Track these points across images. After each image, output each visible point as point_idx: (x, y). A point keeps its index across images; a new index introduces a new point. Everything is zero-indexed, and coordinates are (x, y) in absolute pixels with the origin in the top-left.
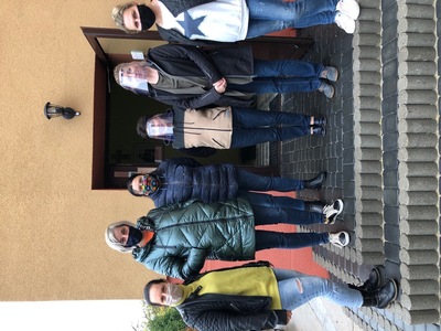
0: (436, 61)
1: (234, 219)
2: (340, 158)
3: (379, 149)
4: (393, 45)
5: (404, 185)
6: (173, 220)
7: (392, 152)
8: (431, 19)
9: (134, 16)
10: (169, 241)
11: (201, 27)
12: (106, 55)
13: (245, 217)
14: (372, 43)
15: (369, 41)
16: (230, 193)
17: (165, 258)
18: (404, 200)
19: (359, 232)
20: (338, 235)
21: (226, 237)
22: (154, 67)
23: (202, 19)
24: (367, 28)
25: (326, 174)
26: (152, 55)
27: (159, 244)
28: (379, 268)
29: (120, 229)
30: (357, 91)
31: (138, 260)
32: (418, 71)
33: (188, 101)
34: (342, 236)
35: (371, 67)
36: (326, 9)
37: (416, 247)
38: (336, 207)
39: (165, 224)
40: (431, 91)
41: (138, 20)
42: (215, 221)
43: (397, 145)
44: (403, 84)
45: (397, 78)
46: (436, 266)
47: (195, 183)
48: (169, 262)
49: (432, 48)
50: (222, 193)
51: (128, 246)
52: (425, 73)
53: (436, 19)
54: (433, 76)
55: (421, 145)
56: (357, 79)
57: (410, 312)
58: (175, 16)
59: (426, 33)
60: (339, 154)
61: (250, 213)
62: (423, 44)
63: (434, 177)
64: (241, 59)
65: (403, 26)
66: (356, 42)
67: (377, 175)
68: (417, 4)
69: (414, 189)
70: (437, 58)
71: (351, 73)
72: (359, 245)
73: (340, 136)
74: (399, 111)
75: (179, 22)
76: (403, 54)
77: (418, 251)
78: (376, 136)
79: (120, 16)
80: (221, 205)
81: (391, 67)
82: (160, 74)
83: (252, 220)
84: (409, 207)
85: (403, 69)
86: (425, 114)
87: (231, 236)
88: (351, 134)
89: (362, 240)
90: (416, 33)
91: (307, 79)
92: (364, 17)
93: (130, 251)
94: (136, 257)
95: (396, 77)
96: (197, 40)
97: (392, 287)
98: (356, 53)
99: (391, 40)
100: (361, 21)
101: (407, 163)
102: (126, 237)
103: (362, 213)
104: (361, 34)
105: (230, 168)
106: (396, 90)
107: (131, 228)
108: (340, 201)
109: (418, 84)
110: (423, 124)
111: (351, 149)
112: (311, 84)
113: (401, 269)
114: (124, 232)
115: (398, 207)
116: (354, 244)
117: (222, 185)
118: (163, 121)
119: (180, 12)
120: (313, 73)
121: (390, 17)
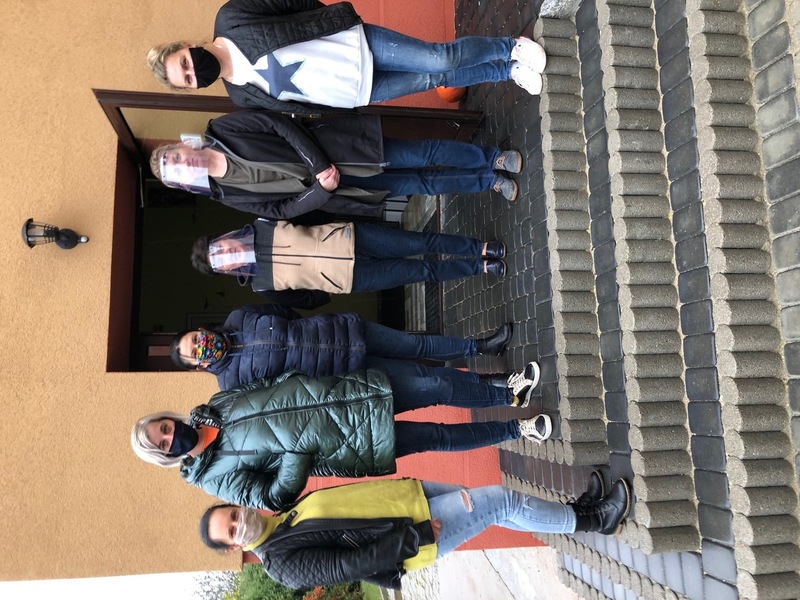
0: (662, 130)
1: (359, 401)
2: (532, 294)
3: (590, 272)
4: (599, 108)
5: (628, 322)
6: (254, 407)
7: (608, 274)
8: (651, 69)
9: (185, 66)
10: (245, 443)
11: (297, 79)
12: (137, 142)
13: (378, 398)
14: (569, 107)
15: (565, 104)
16: (353, 360)
17: (238, 472)
18: (630, 346)
19: (565, 409)
20: (534, 420)
21: (345, 431)
22: (218, 148)
23: (297, 65)
24: (558, 85)
25: (511, 325)
26: (215, 128)
27: (227, 448)
28: (600, 469)
29: (159, 425)
30: (549, 183)
31: (190, 478)
32: (637, 145)
33: (278, 206)
34: (540, 424)
35: (569, 144)
36: (496, 57)
37: (651, 421)
38: (529, 375)
39: (239, 414)
40: (658, 174)
41: (191, 72)
42: (326, 404)
43: (614, 261)
44: (615, 165)
45: (608, 156)
46: (686, 452)
47: (291, 342)
48: (245, 479)
49: (654, 111)
50: (337, 361)
51: (173, 455)
52: (648, 148)
53: (658, 68)
54: (659, 153)
55: (649, 258)
56: (548, 163)
57: (650, 530)
58: (253, 61)
59: (645, 89)
60: (528, 288)
61: (386, 390)
62: (641, 104)
63: (672, 308)
64: (363, 136)
65: (609, 79)
66: (545, 107)
67: (588, 314)
68: (628, 46)
69: (643, 328)
70: (664, 125)
71: (541, 156)
72: (566, 432)
73: (529, 258)
74: (614, 206)
75: (260, 72)
76: (613, 120)
77: (656, 428)
78: (584, 252)
79: (161, 65)
80: (338, 381)
81: (598, 142)
82: (229, 160)
83: (389, 402)
84: (638, 356)
85: (615, 142)
86: (651, 209)
87: (353, 431)
88: (546, 252)
89: (572, 422)
90: (630, 88)
91: (474, 171)
92: (554, 69)
93: (177, 464)
94: (186, 473)
95: (606, 155)
96: (291, 102)
97: (622, 491)
98: (546, 124)
99: (596, 101)
100: (549, 75)
101: (630, 285)
102: (170, 438)
103: (569, 377)
104: (551, 94)
105: (352, 320)
106: (607, 175)
107: (179, 424)
108: (535, 365)
109: (637, 164)
110: (649, 225)
111: (546, 276)
112: (480, 179)
113: (633, 460)
114: (165, 430)
115: (622, 361)
116: (559, 434)
117: (337, 346)
118: (236, 243)
119: (261, 55)
120: (482, 162)
121: (592, 67)
